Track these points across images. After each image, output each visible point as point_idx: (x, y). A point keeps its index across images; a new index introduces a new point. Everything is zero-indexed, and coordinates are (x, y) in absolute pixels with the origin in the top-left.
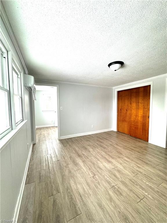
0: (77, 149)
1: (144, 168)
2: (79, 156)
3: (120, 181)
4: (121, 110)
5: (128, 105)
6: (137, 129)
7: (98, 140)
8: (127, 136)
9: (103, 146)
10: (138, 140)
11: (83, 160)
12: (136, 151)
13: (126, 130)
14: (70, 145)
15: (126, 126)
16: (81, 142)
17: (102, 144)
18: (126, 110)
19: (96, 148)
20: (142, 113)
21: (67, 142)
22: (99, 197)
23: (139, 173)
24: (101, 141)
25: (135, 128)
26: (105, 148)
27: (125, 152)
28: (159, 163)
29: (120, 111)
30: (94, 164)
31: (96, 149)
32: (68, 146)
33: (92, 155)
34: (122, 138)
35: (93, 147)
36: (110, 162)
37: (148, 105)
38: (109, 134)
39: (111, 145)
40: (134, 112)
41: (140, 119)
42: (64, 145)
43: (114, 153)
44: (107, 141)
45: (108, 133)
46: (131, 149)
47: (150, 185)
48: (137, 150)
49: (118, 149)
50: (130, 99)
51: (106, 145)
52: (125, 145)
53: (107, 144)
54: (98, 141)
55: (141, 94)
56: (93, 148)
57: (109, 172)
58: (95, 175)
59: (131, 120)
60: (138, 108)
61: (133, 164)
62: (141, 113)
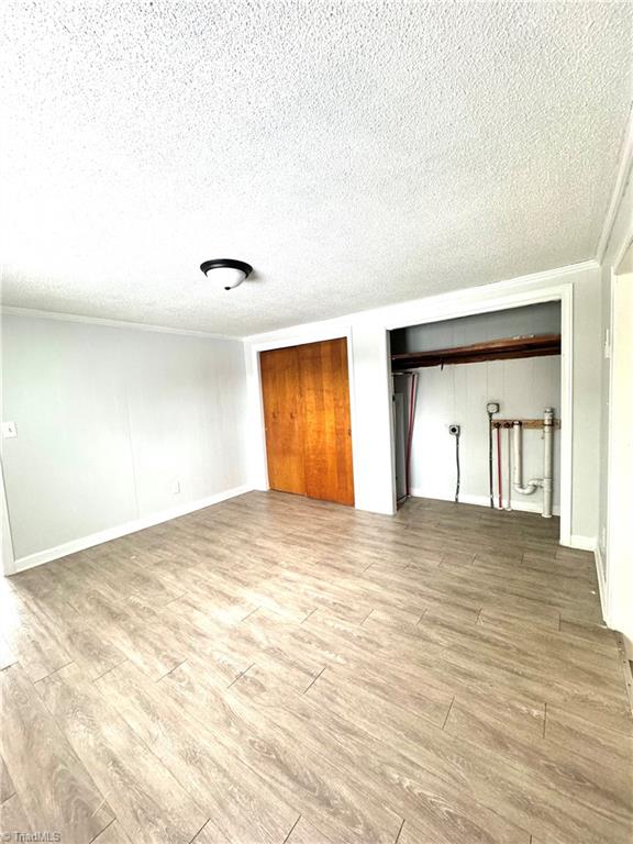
0: (104, 591)
1: (333, 587)
2: (114, 616)
3: (264, 651)
4: (274, 417)
5: (294, 399)
6: (326, 473)
7: (199, 534)
8: (297, 499)
9: (216, 552)
10: (330, 506)
11: (132, 626)
12: (320, 542)
13: (296, 482)
14: (69, 587)
15: (294, 467)
16: (122, 562)
17: (212, 547)
18: (289, 417)
19: (188, 566)
20: (333, 423)
21: (53, 574)
22: (189, 730)
23: (321, 607)
24: (208, 534)
25: (319, 470)
26: (224, 556)
27: (288, 554)
28: (372, 561)
29: (271, 418)
30: (175, 627)
31: (190, 570)
32: (60, 590)
33: (170, 599)
34: (282, 510)
35: (178, 567)
36: (233, 601)
37: (345, 398)
38: (240, 505)
39: (246, 542)
40: (311, 419)
41: (329, 439)
42: (36, 595)
43: (252, 566)
44: (232, 530)
45: (239, 501)
46: (307, 539)
47: (343, 628)
48: (323, 537)
49: (266, 551)
50: (297, 378)
51: (228, 547)
52: (290, 531)
53: (231, 542)
54: (197, 537)
55: (326, 364)
56: (175, 570)
57: (230, 637)
58: (177, 664)
59: (306, 446)
60: (320, 408)
61: (306, 585)
62: (329, 421)
